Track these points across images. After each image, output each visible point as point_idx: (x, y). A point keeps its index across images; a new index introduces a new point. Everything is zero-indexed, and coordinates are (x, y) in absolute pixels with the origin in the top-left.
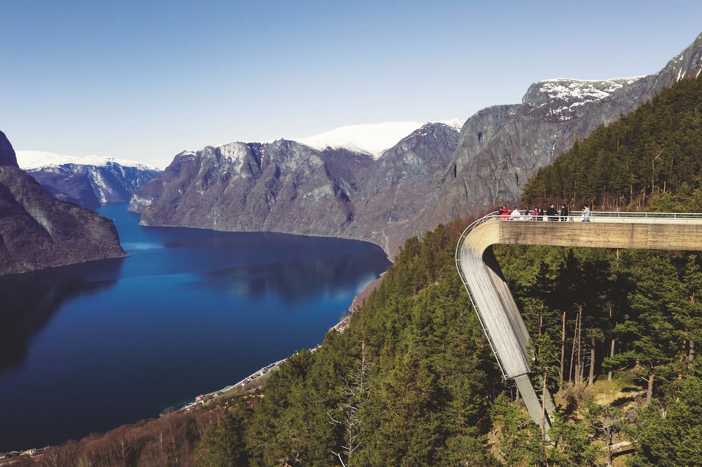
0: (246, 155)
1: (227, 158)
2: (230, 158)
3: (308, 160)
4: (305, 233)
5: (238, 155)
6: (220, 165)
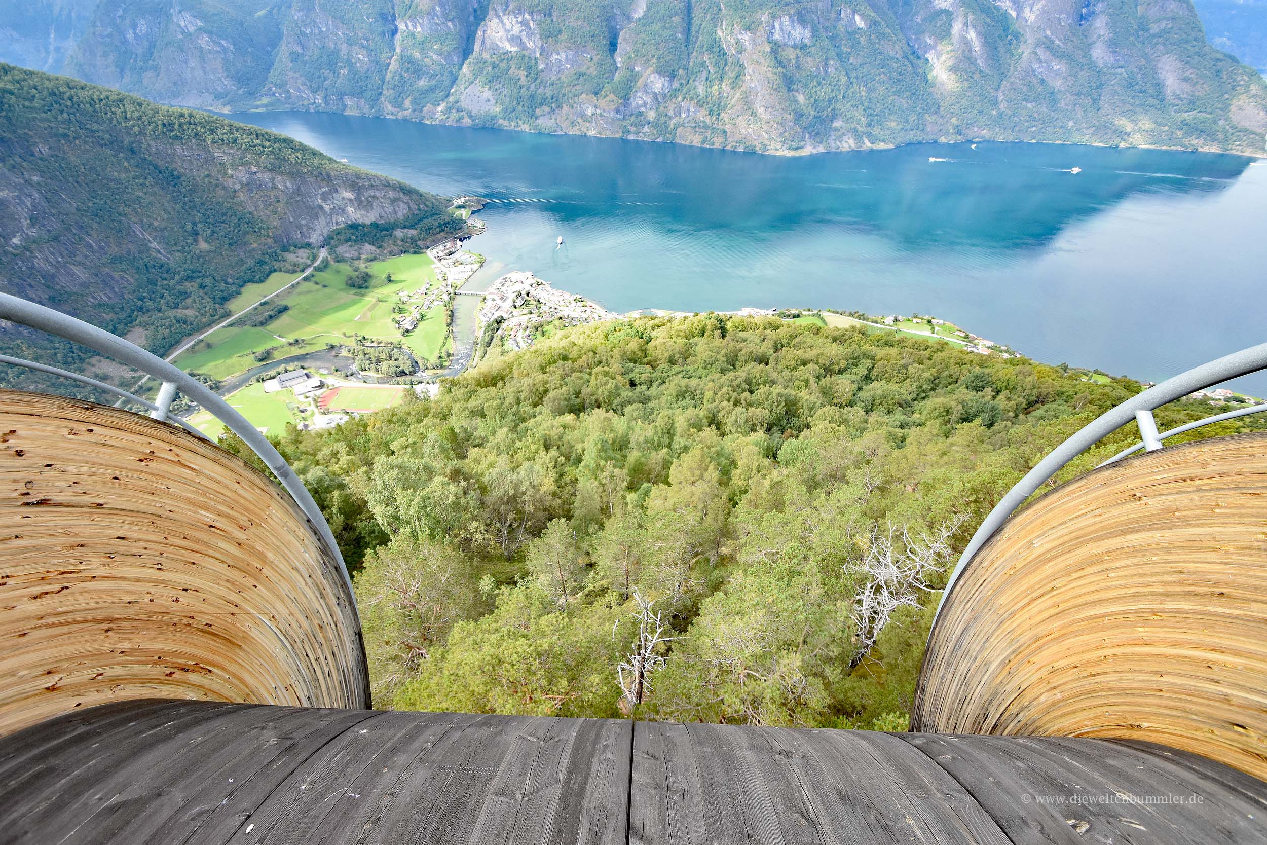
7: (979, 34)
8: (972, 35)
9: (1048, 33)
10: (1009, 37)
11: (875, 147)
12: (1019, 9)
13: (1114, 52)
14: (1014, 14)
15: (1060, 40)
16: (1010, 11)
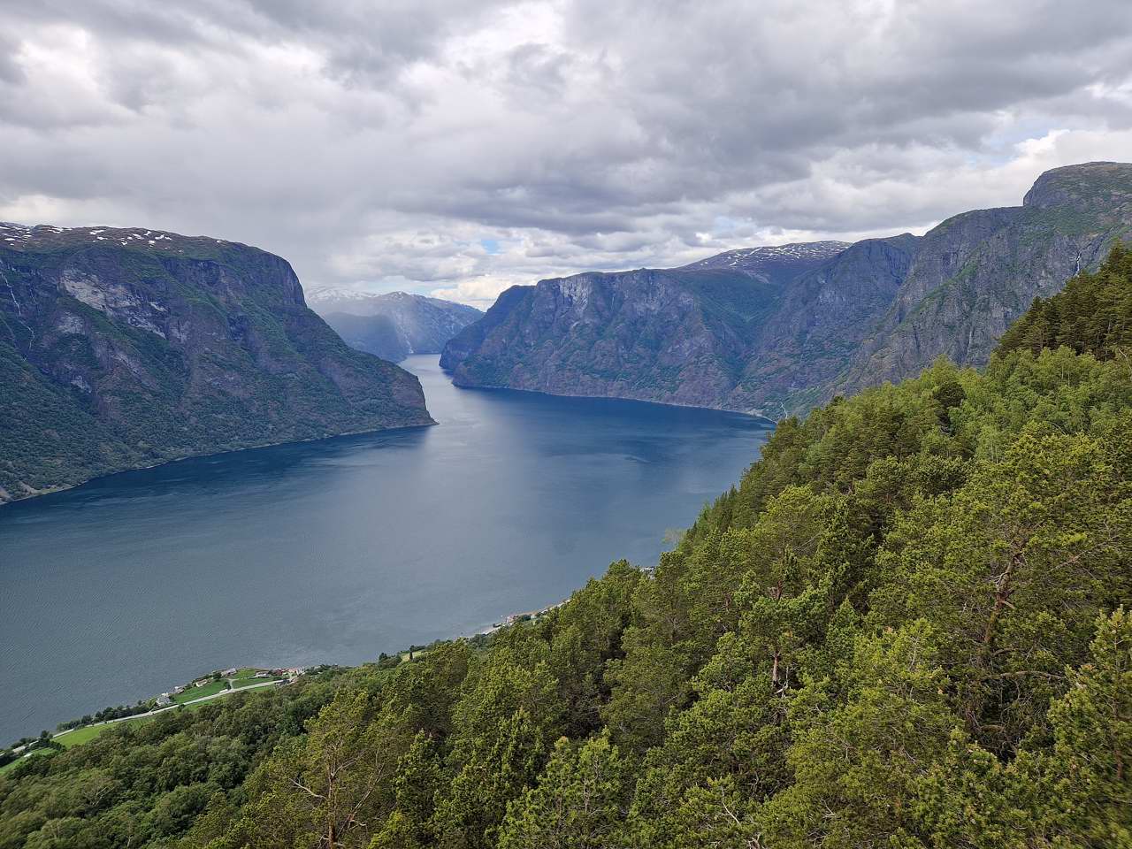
0: (592, 293)
1: (566, 296)
2: (571, 297)
3: (676, 298)
4: (668, 401)
5: (582, 292)
6: (557, 307)
7: (130, 356)
8: (122, 357)
9: (207, 349)
10: (167, 356)
11: (45, 492)
12: (166, 330)
13: (278, 360)
14: (162, 335)
15: (222, 355)
16: (155, 331)
